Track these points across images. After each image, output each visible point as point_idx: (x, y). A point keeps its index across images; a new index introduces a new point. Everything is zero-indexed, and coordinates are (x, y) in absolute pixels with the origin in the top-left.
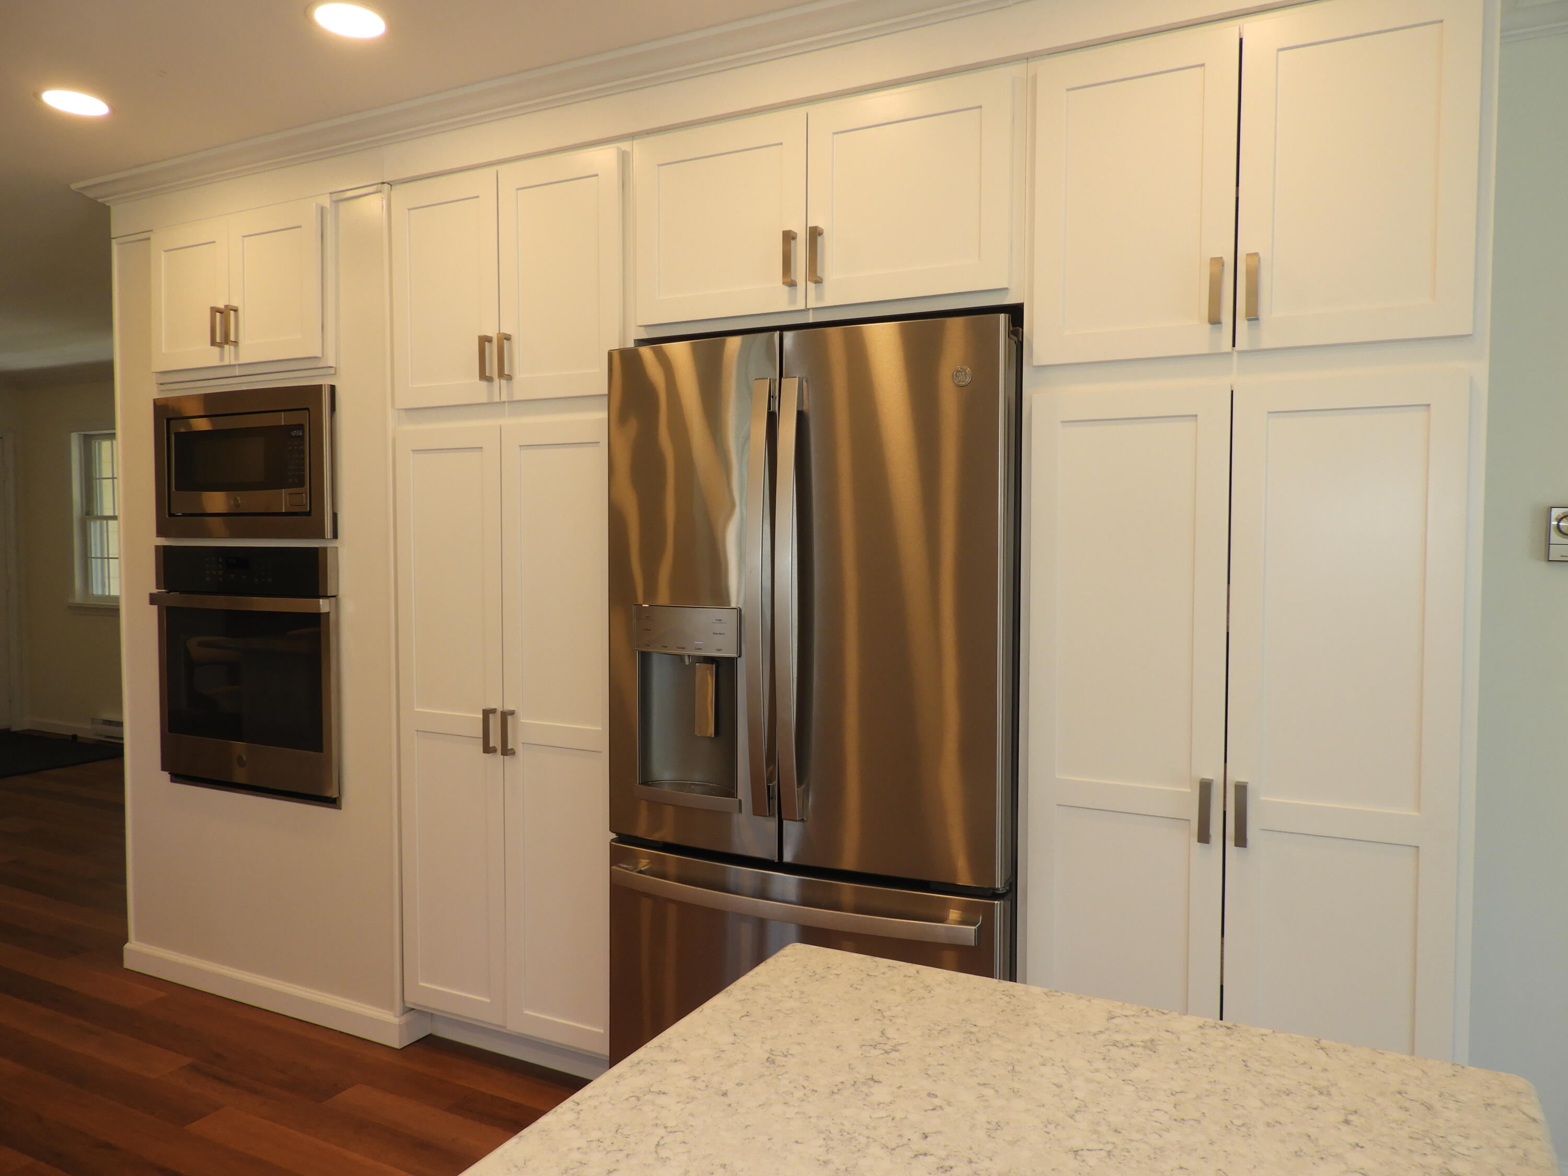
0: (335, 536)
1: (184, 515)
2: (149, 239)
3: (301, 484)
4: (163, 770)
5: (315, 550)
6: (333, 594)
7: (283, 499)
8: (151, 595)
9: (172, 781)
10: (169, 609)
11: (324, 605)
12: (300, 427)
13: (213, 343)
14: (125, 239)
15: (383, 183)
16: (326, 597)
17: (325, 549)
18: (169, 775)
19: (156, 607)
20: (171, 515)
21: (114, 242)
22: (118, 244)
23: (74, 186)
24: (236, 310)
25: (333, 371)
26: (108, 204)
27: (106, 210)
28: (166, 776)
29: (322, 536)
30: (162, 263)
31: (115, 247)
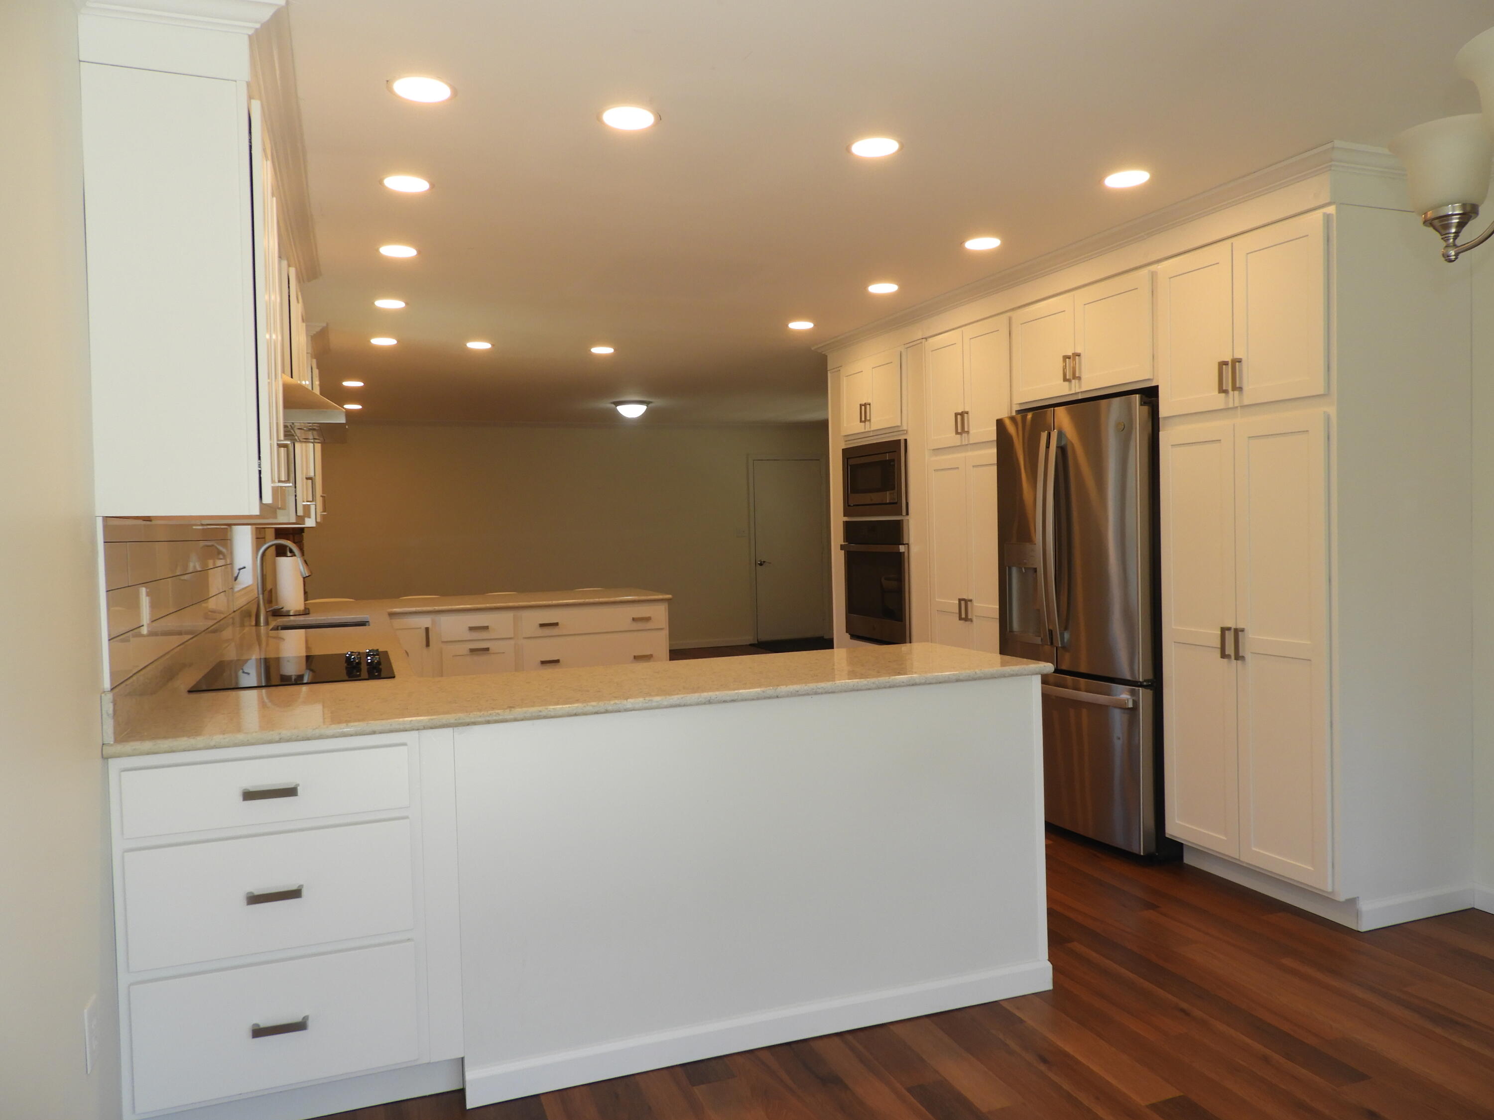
0: (907, 514)
1: (854, 505)
2: (840, 370)
3: (893, 489)
4: (846, 632)
5: (899, 521)
6: (907, 543)
7: (888, 497)
8: (841, 545)
9: (851, 639)
10: (848, 551)
11: (902, 548)
12: (893, 460)
13: (861, 421)
14: (833, 370)
15: (922, 339)
16: (904, 544)
17: (902, 520)
18: (849, 636)
19: (843, 551)
20: (849, 506)
21: (829, 372)
22: (830, 373)
23: (813, 349)
24: (870, 405)
25: (906, 432)
26: (826, 354)
27: (827, 356)
28: (848, 636)
29: (901, 514)
30: (844, 382)
31: (829, 375)
